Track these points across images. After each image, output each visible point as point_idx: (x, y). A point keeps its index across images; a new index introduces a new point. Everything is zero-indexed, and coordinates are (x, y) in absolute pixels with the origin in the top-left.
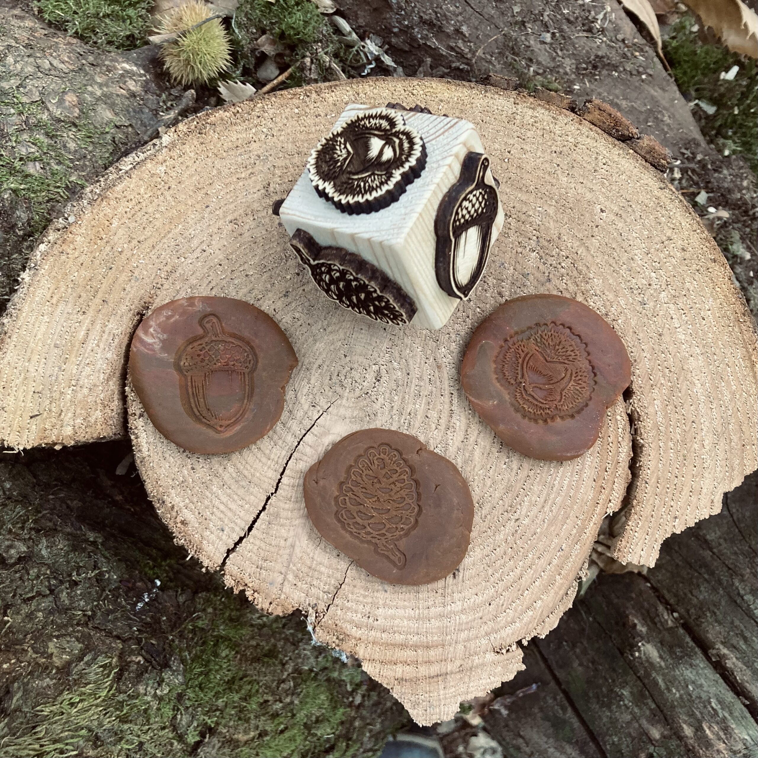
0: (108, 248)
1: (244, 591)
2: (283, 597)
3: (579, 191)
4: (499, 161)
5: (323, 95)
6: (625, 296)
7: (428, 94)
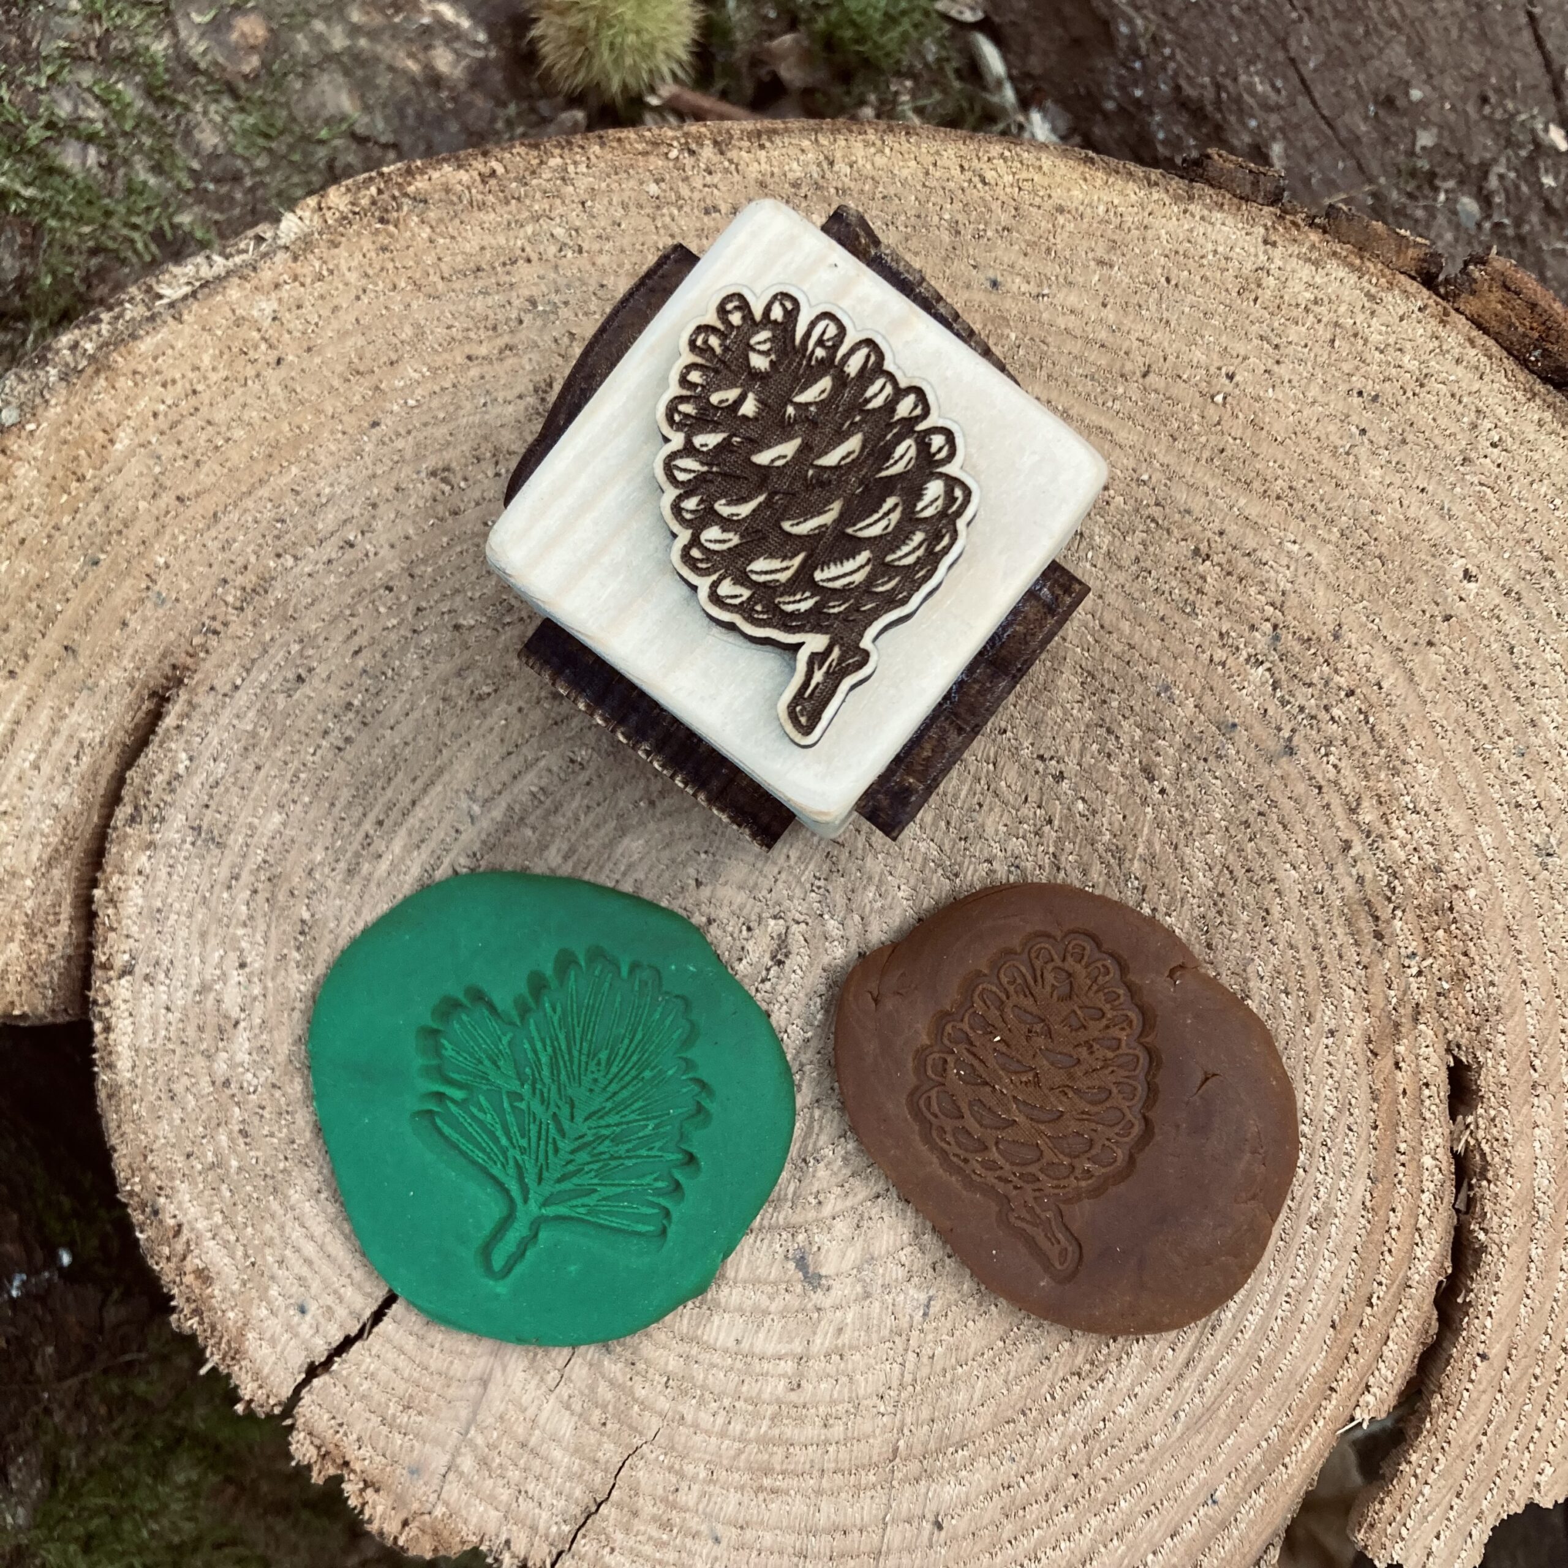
0: (96, 507)
1: (338, 1480)
2: (439, 1511)
3: (1411, 513)
4: (1199, 400)
5: (733, 154)
6: (1497, 823)
7: (1027, 186)
